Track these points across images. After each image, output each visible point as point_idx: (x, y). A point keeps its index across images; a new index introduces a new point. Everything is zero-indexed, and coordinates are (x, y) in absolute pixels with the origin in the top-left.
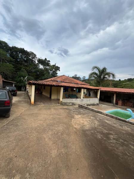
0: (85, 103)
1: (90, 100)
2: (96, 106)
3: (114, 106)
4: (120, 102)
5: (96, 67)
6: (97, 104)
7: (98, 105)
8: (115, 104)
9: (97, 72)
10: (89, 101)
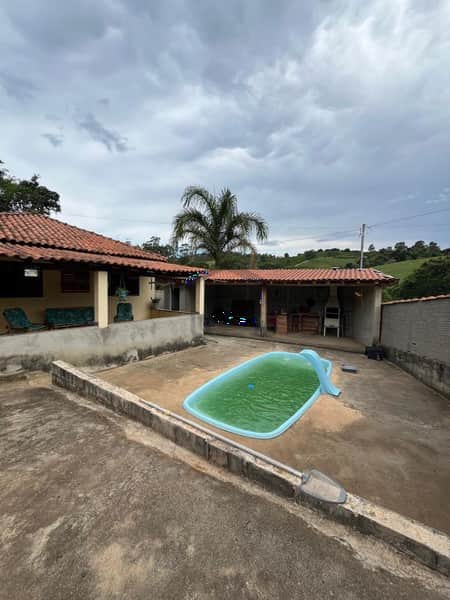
0: (130, 343)
1: (155, 324)
2: (190, 349)
3: (262, 337)
4: (282, 321)
5: (199, 193)
6: (198, 342)
7: (202, 343)
8: (264, 331)
9: (203, 209)
10: (149, 333)
